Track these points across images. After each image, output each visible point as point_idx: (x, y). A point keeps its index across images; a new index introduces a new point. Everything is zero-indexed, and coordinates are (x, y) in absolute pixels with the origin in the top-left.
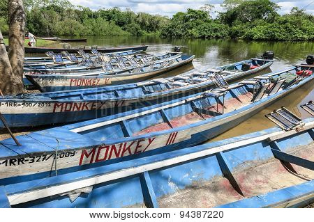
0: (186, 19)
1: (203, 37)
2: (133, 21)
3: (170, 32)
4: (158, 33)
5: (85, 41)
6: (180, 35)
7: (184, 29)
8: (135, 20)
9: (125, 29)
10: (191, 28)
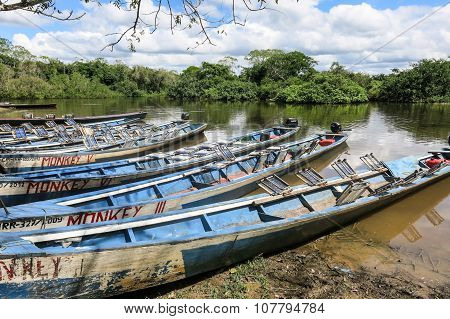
0: (201, 76)
1: (224, 100)
2: (126, 77)
3: (179, 92)
4: (164, 93)
5: (53, 106)
6: (194, 96)
7: (199, 88)
8: (129, 76)
9: (114, 89)
10: (208, 87)
